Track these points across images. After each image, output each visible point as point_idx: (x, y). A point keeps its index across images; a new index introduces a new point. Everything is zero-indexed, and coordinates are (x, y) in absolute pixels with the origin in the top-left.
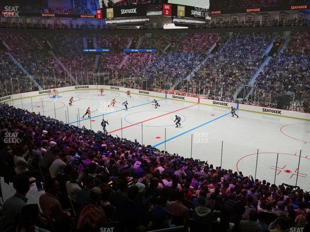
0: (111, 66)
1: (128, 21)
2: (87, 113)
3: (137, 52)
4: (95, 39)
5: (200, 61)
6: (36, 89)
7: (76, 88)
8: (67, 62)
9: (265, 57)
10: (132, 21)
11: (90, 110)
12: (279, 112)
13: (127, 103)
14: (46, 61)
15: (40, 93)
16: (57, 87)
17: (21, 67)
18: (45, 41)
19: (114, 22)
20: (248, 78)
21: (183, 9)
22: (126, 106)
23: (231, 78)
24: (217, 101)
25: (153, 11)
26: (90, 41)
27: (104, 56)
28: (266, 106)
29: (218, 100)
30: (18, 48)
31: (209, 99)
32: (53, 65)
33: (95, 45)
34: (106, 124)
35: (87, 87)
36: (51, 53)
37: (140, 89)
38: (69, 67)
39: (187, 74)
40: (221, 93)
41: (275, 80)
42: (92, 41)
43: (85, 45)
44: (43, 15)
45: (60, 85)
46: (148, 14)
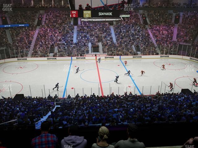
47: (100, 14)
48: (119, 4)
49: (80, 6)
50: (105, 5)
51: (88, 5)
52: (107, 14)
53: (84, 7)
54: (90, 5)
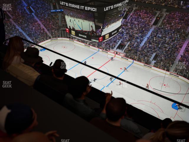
35: (57, 39)
47: (80, 35)
48: (90, 32)
49: (70, 27)
50: (82, 30)
51: (73, 27)
52: (83, 36)
53: (72, 28)
54: (74, 28)
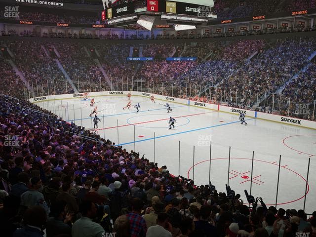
0: (149, 74)
1: (122, 20)
2: (94, 111)
3: (177, 61)
4: (141, 48)
5: (235, 68)
6: (72, 92)
7: (111, 93)
8: (109, 69)
9: (306, 63)
10: (125, 19)
11: (98, 110)
12: (299, 122)
13: (139, 106)
14: (89, 67)
15: (75, 96)
16: (92, 91)
17: (64, 72)
18: (94, 50)
19: (113, 21)
20: (278, 85)
21: (174, 5)
22: (137, 108)
23: (259, 86)
24: (236, 109)
25: (139, 8)
26: (136, 51)
27: (144, 64)
28: (285, 115)
29: (238, 108)
30: (66, 56)
31: (229, 106)
32: (95, 71)
33: (140, 54)
34: (98, 120)
36: (97, 61)
37: (167, 95)
38: (110, 74)
39: (217, 82)
40: (242, 100)
41: (306, 87)
42: (138, 50)
43: (131, 53)
44: (94, 26)
45: (95, 89)
46: (136, 11)
